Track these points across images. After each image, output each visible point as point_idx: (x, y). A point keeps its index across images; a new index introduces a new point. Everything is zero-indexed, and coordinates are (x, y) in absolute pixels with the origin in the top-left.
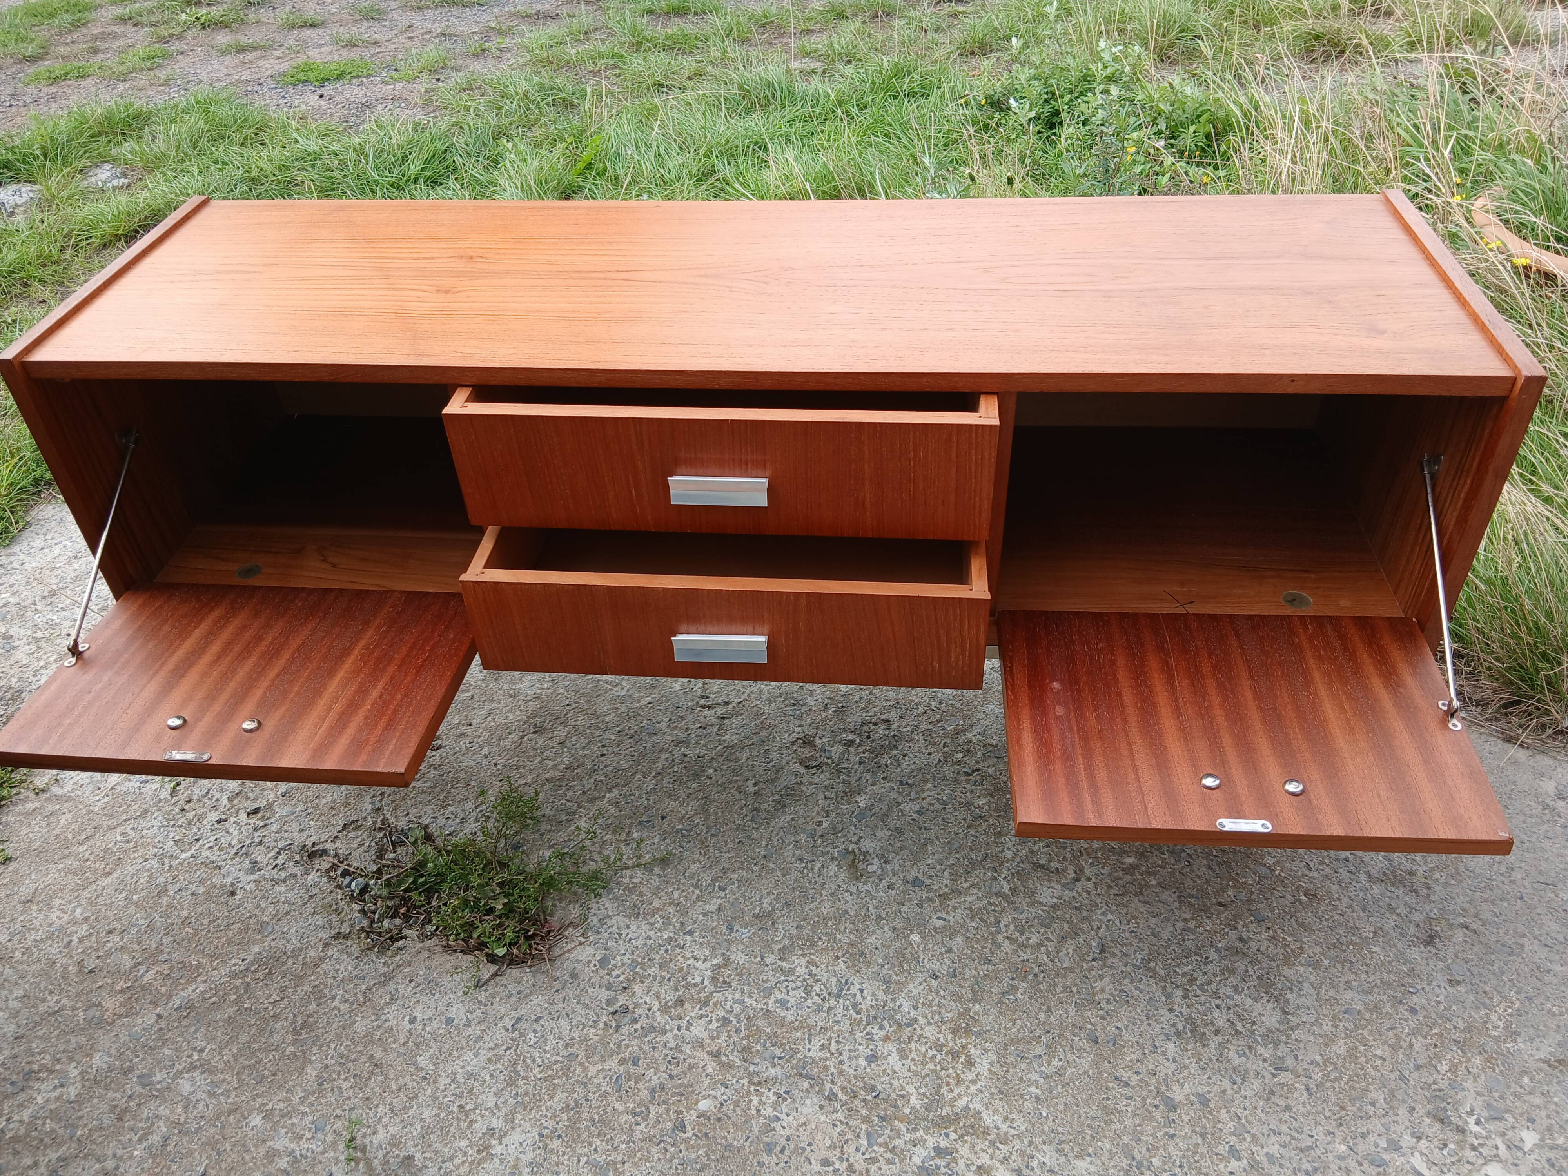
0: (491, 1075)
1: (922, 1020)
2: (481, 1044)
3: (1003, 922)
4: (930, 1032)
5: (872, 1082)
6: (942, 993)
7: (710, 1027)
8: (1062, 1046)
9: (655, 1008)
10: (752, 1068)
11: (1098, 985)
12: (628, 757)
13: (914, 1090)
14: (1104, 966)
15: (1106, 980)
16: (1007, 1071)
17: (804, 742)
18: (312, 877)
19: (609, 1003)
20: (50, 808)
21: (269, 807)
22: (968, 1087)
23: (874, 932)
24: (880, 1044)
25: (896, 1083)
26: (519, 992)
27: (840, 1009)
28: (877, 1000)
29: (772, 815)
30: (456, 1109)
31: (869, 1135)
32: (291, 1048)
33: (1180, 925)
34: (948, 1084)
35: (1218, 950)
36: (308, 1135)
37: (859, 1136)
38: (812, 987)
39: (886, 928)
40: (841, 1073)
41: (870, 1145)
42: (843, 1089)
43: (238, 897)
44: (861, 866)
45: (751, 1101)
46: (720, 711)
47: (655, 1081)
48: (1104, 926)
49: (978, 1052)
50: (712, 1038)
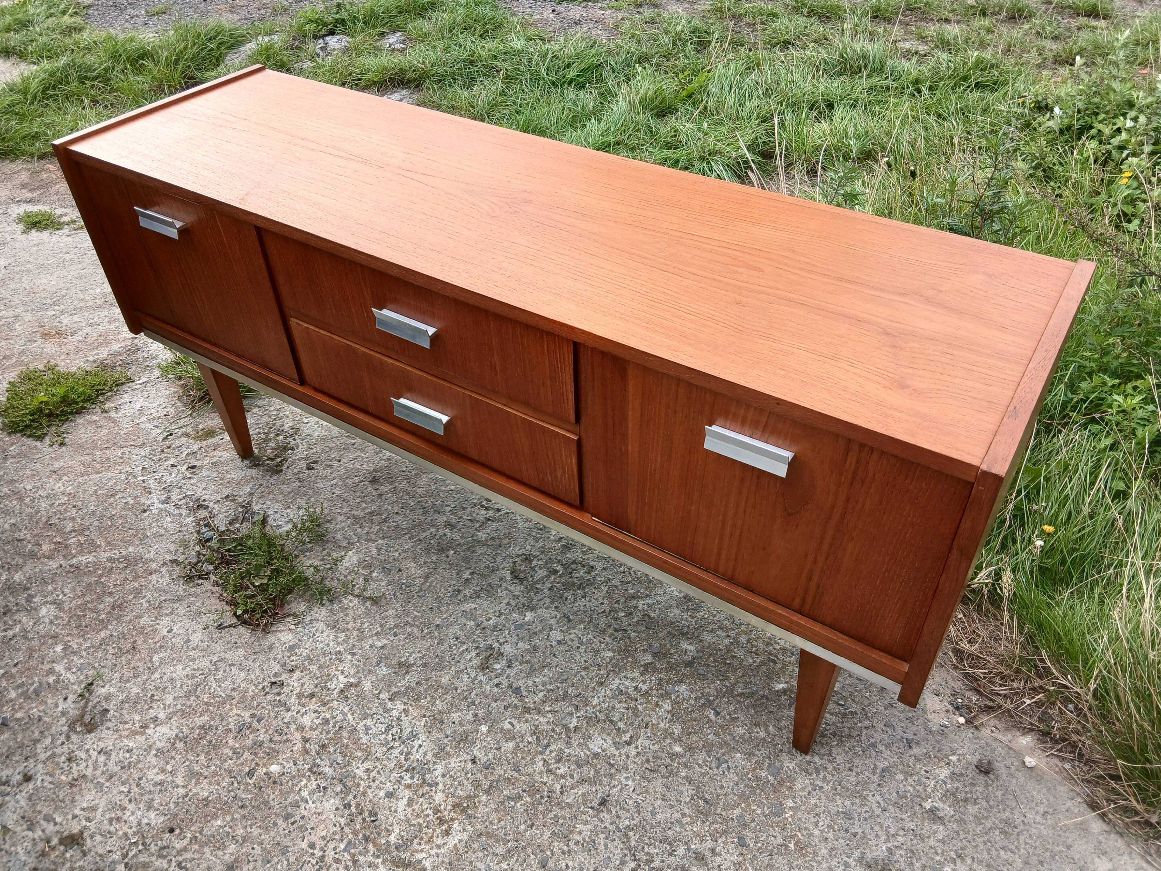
0: (182, 685)
1: (441, 787)
2: (191, 664)
3: (551, 748)
4: (439, 797)
5: (378, 810)
6: (469, 775)
7: (315, 721)
8: (519, 856)
9: (295, 692)
10: (318, 761)
11: (579, 827)
12: (411, 522)
13: (398, 831)
14: (596, 816)
15: (589, 827)
16: (467, 852)
17: (526, 559)
18: (189, 520)
19: (276, 675)
20: (103, 423)
21: (201, 468)
22: (432, 848)
23: (462, 710)
24: (402, 788)
25: (391, 819)
26: (236, 643)
27: (396, 752)
28: (424, 757)
29: (466, 599)
30: (149, 695)
31: (349, 843)
32: (104, 616)
33: (677, 815)
34: (422, 839)
35: (689, 850)
36: (74, 670)
37: (342, 841)
38: (393, 727)
39: (471, 712)
40: (364, 794)
41: (345, 850)
42: (358, 805)
43: (145, 515)
44: (491, 661)
45: (301, 781)
46: (490, 513)
47: (261, 738)
48: (619, 787)
49: (459, 828)
50: (311, 728)
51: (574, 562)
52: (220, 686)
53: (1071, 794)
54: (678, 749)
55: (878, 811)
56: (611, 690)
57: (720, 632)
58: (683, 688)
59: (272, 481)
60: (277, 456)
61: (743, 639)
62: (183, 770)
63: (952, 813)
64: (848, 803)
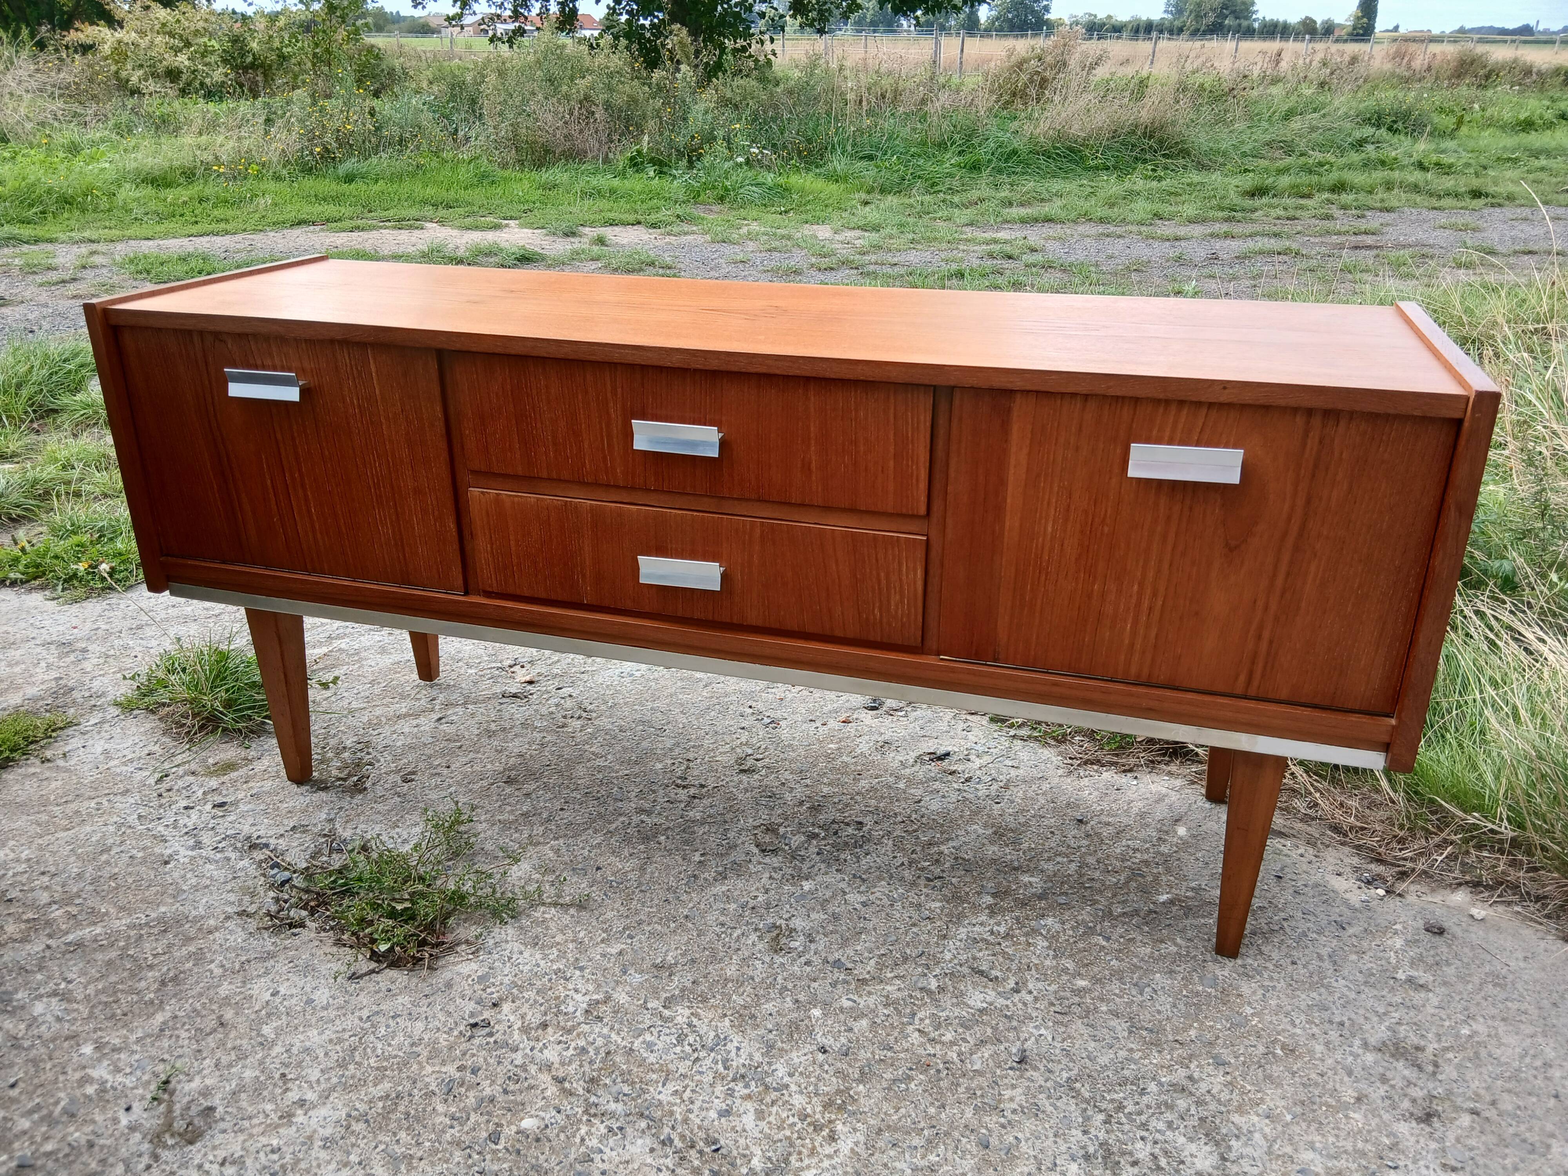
0: (326, 1054)
1: (793, 1088)
2: (330, 1025)
3: (919, 1015)
4: (798, 1101)
5: (716, 1135)
6: (826, 1067)
7: (565, 1053)
8: (944, 1144)
9: (516, 1027)
10: (593, 1099)
11: (1007, 1093)
12: (587, 815)
13: (760, 1152)
14: (1022, 1077)
15: (1019, 1090)
16: (872, 1155)
17: (768, 829)
18: (245, 863)
19: (472, 1015)
20: (48, 774)
21: (235, 803)
22: (821, 1161)
23: (773, 999)
24: (738, 1101)
25: (742, 1141)
26: (390, 991)
27: (708, 1062)
28: (751, 1060)
29: (710, 883)
30: (277, 1076)
32: (152, 995)
33: (1122, 1054)
34: (800, 1153)
35: (1160, 1084)
36: (128, 1070)
38: (686, 1036)
39: (788, 999)
40: (686, 1121)
42: (682, 1137)
43: (168, 866)
44: (783, 941)
45: (579, 1129)
46: (692, 791)
47: (488, 1091)
48: (1033, 1039)
49: (846, 1130)
50: (562, 1064)
51: (833, 822)
52: (389, 1045)
53: (1540, 934)
54: (1081, 983)
55: (1352, 995)
56: (961, 941)
57: (1059, 859)
58: (1050, 921)
59: (355, 801)
60: (350, 775)
61: (1091, 860)
62: (378, 1157)
63: (1432, 978)
64: (1314, 995)
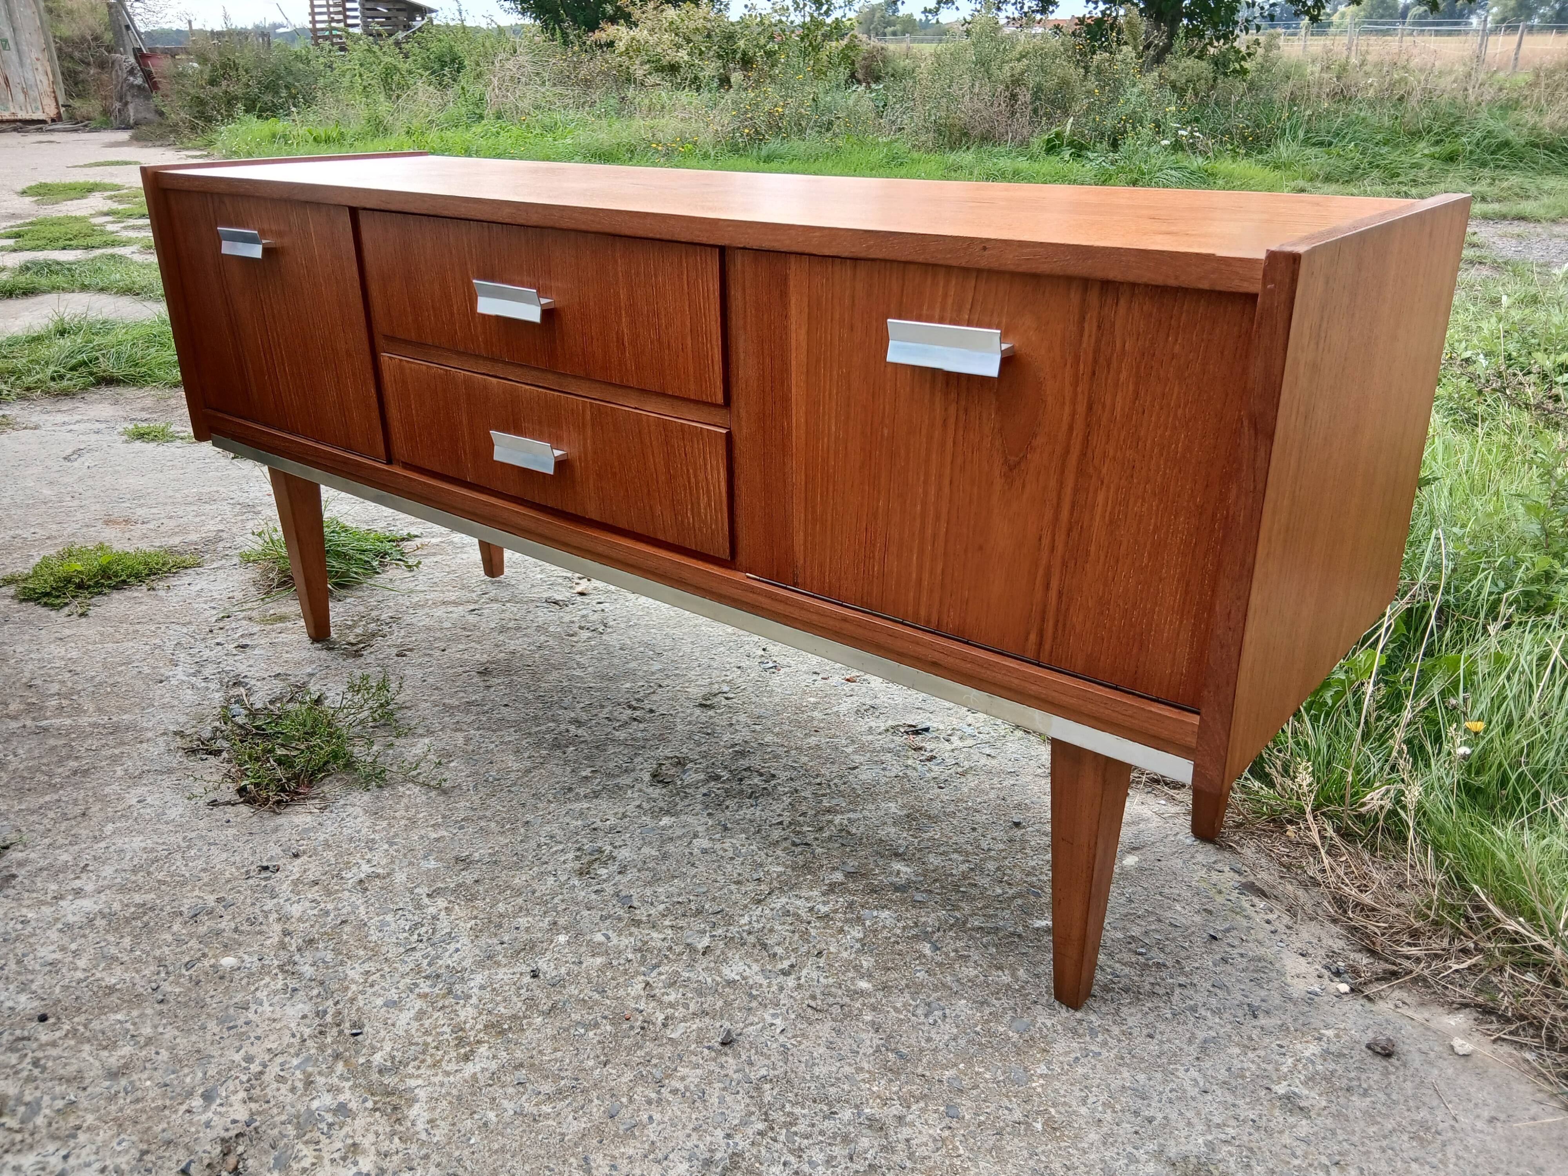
0: (132, 858)
1: (474, 1000)
2: (157, 837)
3: (662, 969)
4: (467, 1013)
5: (366, 1021)
6: (523, 991)
7: (309, 912)
8: (572, 1099)
9: (291, 878)
10: (297, 958)
11: (684, 1071)
12: (522, 715)
13: (389, 1049)
14: (714, 1060)
15: (699, 1072)
16: (490, 1085)
17: (679, 763)
18: (217, 695)
19: (271, 859)
20: (145, 599)
21: (254, 647)
22: (436, 1075)
23: (534, 916)
24: (412, 997)
25: (383, 1033)
26: (228, 822)
27: (418, 955)
28: (459, 964)
29: (578, 799)
30: (82, 865)
31: (307, 1059)
32: (58, 780)
33: (847, 1070)
34: (423, 1062)
35: (860, 1114)
37: (298, 1055)
38: (422, 926)
39: (548, 919)
40: (352, 1000)
41: (297, 1067)
42: (338, 1013)
43: (159, 685)
44: (596, 866)
45: (262, 979)
47: (223, 925)
48: (761, 1024)
49: (486, 1054)
50: (300, 920)
51: (748, 769)
52: (186, 865)
53: (1540, 1096)
54: (864, 985)
55: (1193, 1092)
56: (772, 910)
57: (955, 856)
58: (885, 914)
59: (345, 663)
60: (360, 642)
61: (991, 866)
62: (92, 951)
63: (1324, 1103)
64: (1142, 1077)
